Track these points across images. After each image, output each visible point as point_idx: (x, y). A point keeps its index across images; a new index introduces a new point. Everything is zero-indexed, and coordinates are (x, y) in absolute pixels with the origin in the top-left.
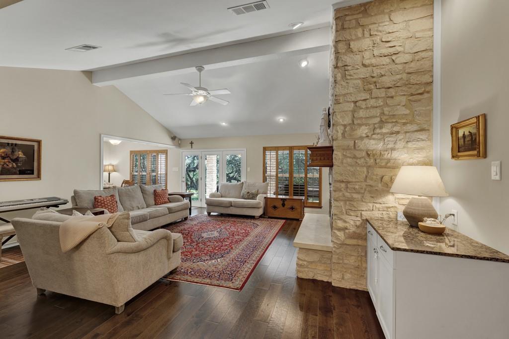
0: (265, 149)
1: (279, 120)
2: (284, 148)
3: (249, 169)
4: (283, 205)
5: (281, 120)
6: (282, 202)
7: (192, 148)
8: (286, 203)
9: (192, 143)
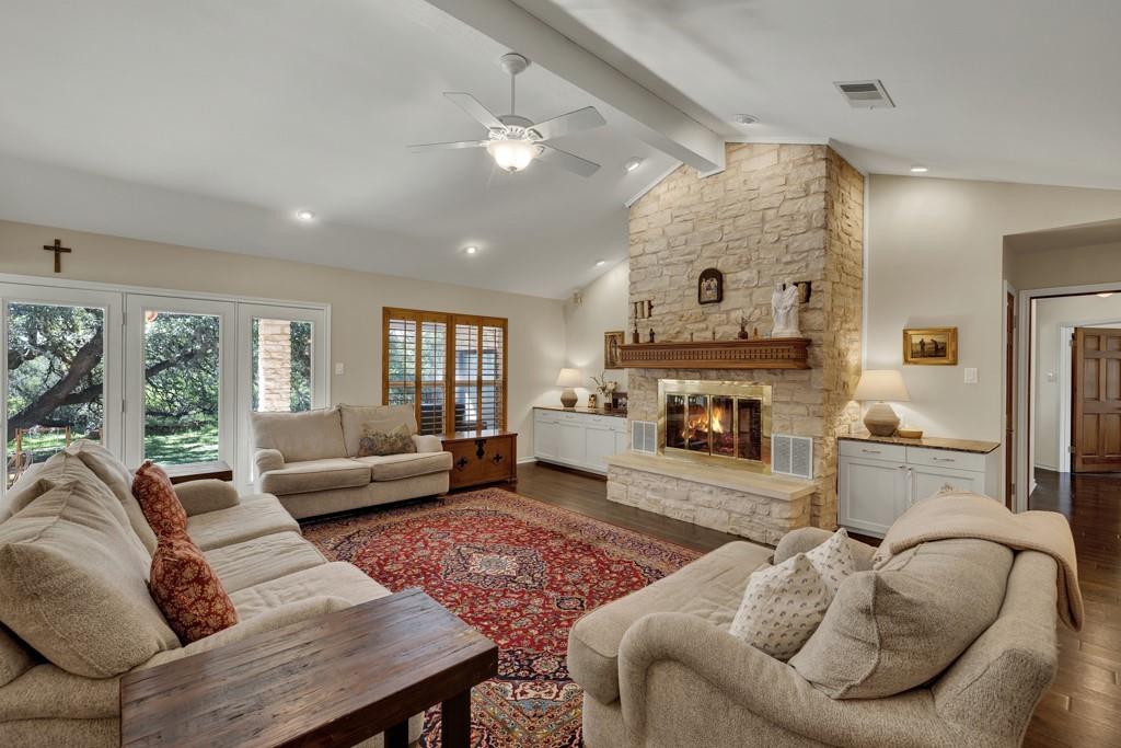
0: (388, 314)
1: (465, 251)
2: (435, 317)
3: (339, 368)
4: (480, 453)
5: (471, 251)
6: (477, 448)
7: (58, 269)
8: (484, 447)
9: (57, 249)
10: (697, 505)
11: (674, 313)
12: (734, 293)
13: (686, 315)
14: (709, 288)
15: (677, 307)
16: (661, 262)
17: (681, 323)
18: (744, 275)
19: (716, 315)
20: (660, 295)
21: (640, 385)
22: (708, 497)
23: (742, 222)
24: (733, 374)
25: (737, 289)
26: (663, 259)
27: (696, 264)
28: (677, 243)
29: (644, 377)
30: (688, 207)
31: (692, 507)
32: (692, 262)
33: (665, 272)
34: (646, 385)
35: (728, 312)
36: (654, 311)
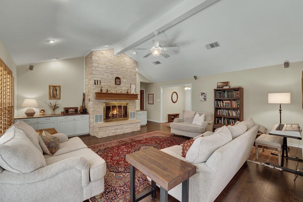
10: (125, 129)
11: (108, 85)
12: (122, 83)
13: (112, 87)
14: (118, 81)
15: (109, 84)
16: (104, 71)
17: (110, 88)
18: (124, 80)
19: (118, 87)
20: (104, 80)
21: (97, 104)
22: (127, 127)
23: (123, 69)
24: (122, 100)
25: (123, 83)
26: (104, 70)
27: (113, 75)
28: (109, 68)
29: (99, 102)
30: (111, 60)
31: (124, 130)
32: (113, 74)
33: (105, 74)
34: (100, 104)
35: (121, 87)
36: (101, 84)
